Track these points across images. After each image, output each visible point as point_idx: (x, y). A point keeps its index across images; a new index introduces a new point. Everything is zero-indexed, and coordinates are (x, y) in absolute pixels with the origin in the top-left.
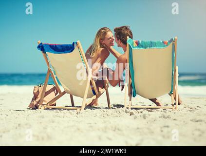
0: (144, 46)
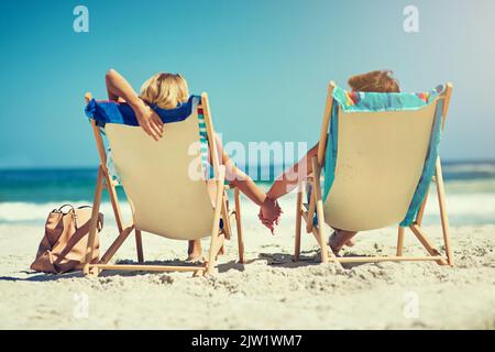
0: (371, 104)
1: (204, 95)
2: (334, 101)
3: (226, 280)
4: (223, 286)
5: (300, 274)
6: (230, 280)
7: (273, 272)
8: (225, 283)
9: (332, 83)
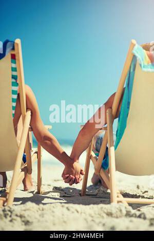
1: (18, 41)
2: (134, 57)
3: (23, 213)
4: (19, 219)
5: (92, 212)
6: (26, 214)
7: (68, 209)
8: (21, 216)
9: (134, 41)
